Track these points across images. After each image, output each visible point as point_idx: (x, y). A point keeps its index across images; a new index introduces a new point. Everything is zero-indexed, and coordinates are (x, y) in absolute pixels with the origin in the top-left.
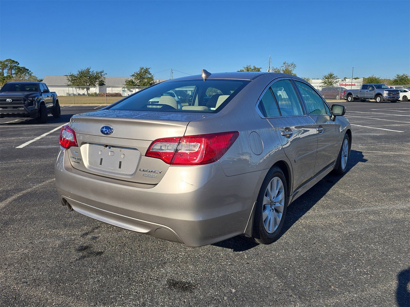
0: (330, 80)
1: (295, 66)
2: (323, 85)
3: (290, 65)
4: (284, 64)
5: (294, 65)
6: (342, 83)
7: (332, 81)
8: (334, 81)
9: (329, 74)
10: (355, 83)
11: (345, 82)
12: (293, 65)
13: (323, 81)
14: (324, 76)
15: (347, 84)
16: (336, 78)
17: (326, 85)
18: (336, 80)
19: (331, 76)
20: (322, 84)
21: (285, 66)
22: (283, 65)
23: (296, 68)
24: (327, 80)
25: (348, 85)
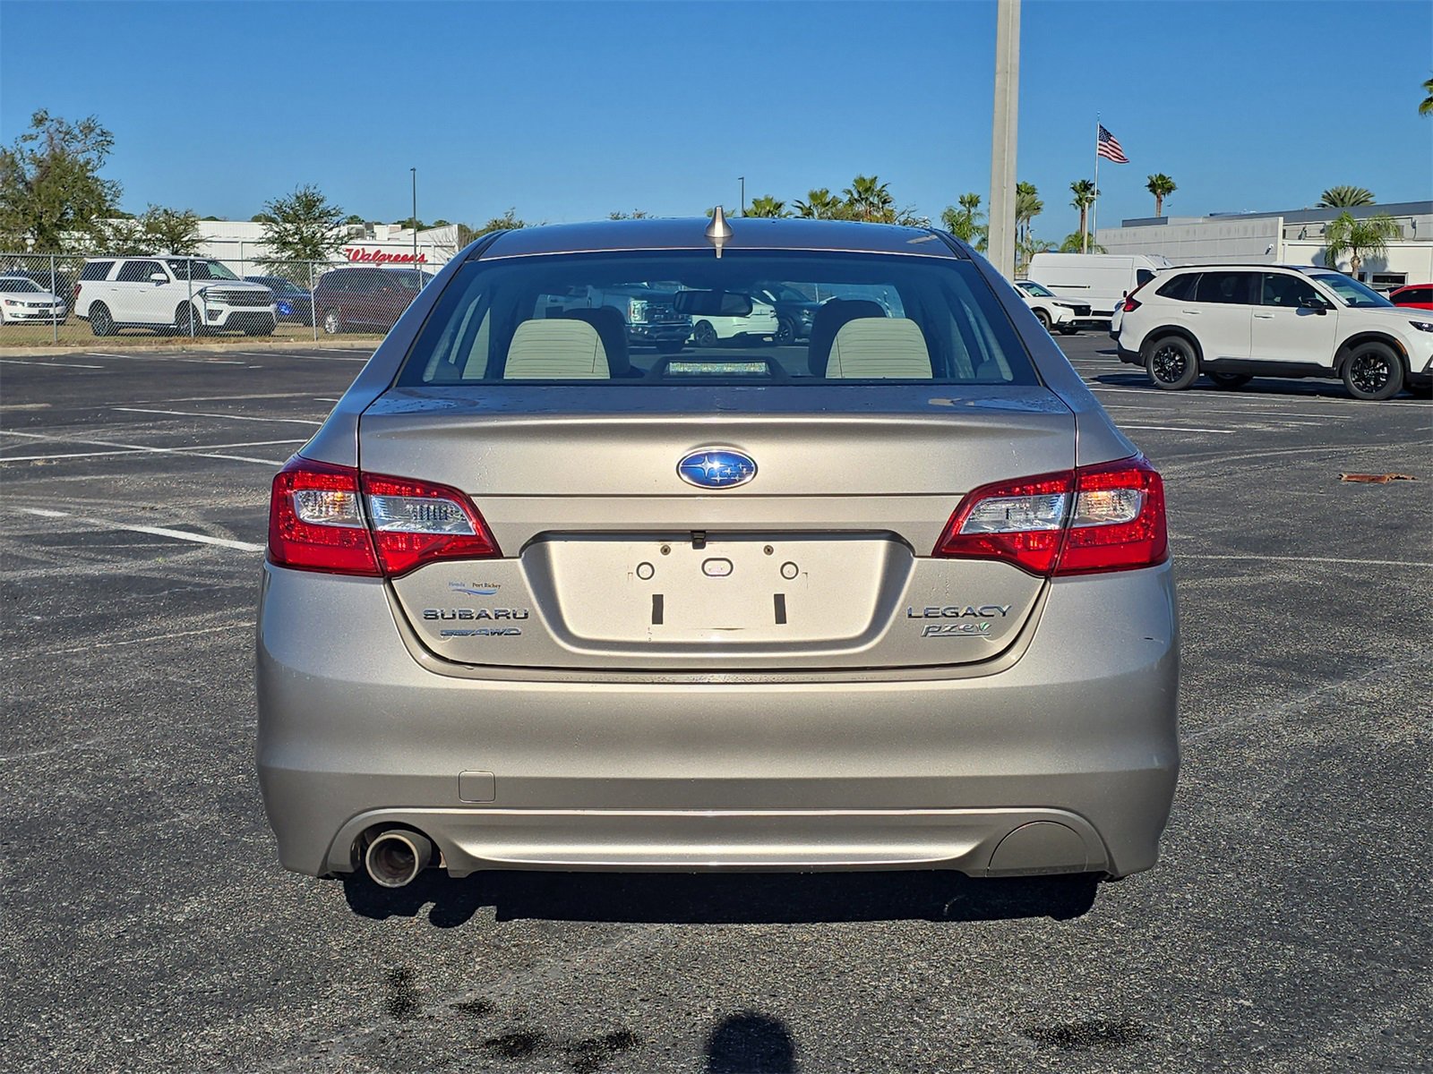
0: (306, 231)
1: (105, 140)
2: (274, 256)
3: (76, 132)
4: (39, 122)
5: (99, 132)
6: (360, 248)
7: (319, 235)
8: (329, 234)
9: (298, 198)
10: (424, 251)
11: (368, 240)
12: (93, 135)
13: (270, 234)
14: (274, 203)
15: (385, 251)
16: (336, 219)
17: (289, 257)
18: (335, 231)
19: (309, 208)
20: (268, 251)
21: (43, 137)
22: (34, 131)
23: (110, 148)
24: (288, 226)
25: (390, 256)
